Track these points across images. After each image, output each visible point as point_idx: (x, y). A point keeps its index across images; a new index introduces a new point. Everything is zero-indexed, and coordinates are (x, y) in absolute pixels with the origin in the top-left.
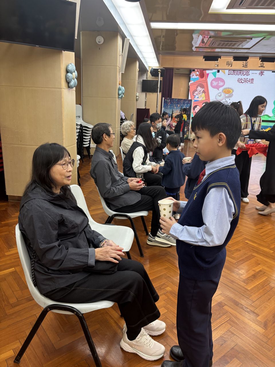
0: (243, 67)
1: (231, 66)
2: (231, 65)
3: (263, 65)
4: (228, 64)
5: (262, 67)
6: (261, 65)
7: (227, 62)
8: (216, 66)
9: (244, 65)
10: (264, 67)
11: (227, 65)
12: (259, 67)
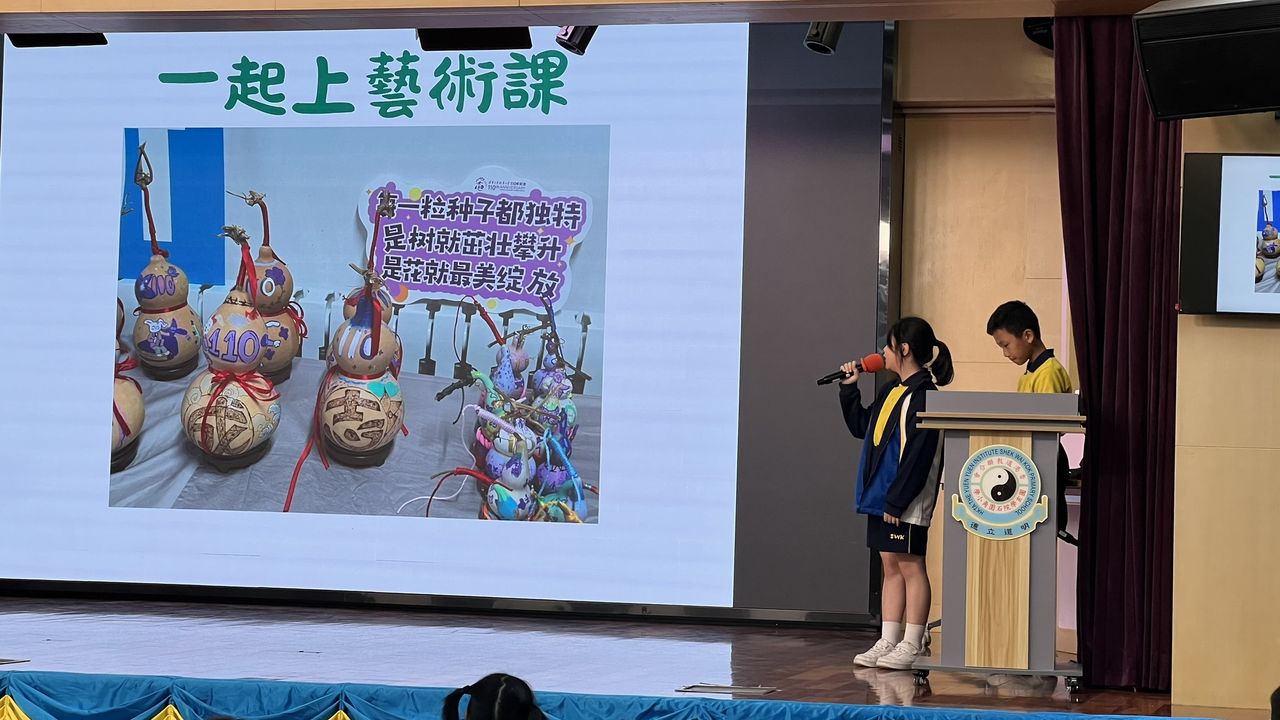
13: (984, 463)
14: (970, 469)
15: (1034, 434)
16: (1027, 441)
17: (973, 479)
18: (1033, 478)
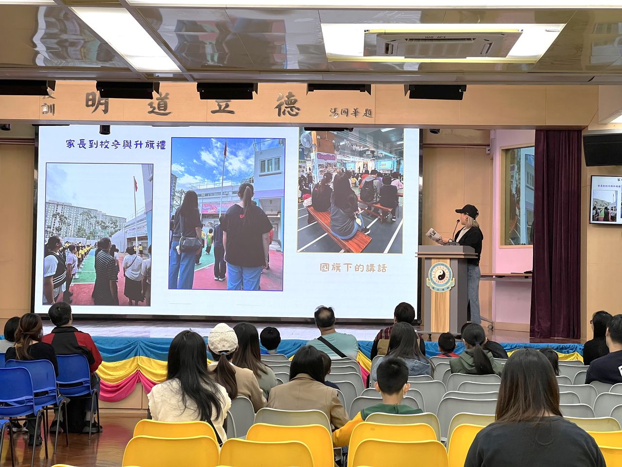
0: (150, 112)
1: (106, 111)
2: (102, 107)
3: (227, 106)
4: (90, 103)
5: (224, 111)
6: (220, 106)
7: (88, 95)
8: (45, 109)
9: (156, 105)
10: (232, 112)
11: (88, 105)
12: (213, 112)
13: (436, 268)
14: (432, 270)
15: (451, 259)
16: (449, 260)
17: (433, 273)
18: (450, 273)
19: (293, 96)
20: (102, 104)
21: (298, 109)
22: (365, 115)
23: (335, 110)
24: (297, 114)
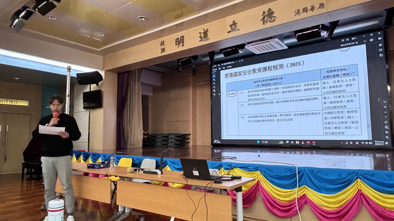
0: (200, 41)
1: (183, 45)
2: (181, 44)
4: (177, 43)
5: (234, 30)
9: (202, 37)
10: (239, 30)
11: (176, 45)
12: (229, 32)
19: (271, 10)
20: (181, 42)
21: (275, 17)
22: (320, 7)
23: (298, 10)
24: (274, 20)
